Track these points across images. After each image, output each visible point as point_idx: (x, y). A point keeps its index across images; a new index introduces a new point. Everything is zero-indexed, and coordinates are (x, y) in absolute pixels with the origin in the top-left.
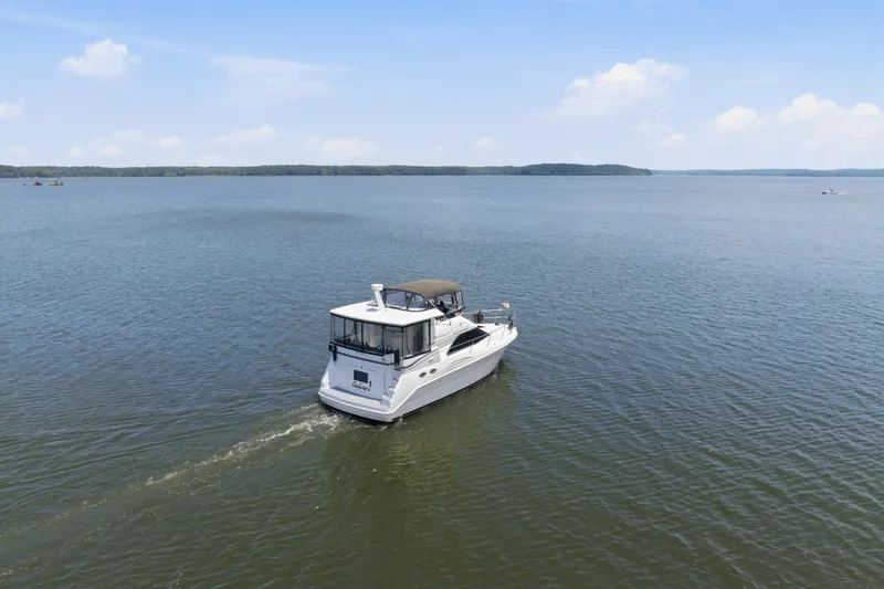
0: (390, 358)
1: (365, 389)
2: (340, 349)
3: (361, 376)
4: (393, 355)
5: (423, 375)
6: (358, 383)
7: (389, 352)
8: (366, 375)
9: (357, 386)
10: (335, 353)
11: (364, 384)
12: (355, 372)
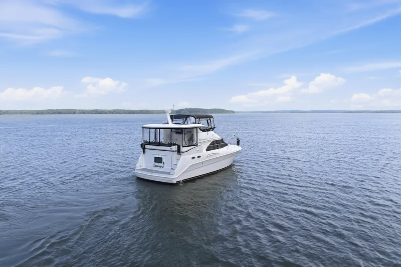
0: (175, 148)
1: (160, 167)
2: (147, 146)
3: (158, 160)
4: (176, 146)
5: (193, 158)
6: (157, 164)
7: (175, 145)
8: (162, 158)
9: (156, 166)
10: (144, 149)
11: (160, 164)
12: (156, 158)
